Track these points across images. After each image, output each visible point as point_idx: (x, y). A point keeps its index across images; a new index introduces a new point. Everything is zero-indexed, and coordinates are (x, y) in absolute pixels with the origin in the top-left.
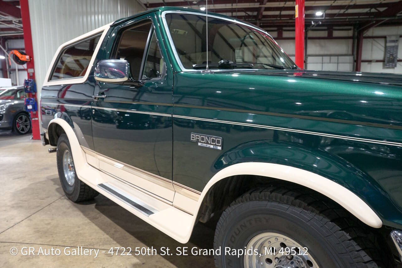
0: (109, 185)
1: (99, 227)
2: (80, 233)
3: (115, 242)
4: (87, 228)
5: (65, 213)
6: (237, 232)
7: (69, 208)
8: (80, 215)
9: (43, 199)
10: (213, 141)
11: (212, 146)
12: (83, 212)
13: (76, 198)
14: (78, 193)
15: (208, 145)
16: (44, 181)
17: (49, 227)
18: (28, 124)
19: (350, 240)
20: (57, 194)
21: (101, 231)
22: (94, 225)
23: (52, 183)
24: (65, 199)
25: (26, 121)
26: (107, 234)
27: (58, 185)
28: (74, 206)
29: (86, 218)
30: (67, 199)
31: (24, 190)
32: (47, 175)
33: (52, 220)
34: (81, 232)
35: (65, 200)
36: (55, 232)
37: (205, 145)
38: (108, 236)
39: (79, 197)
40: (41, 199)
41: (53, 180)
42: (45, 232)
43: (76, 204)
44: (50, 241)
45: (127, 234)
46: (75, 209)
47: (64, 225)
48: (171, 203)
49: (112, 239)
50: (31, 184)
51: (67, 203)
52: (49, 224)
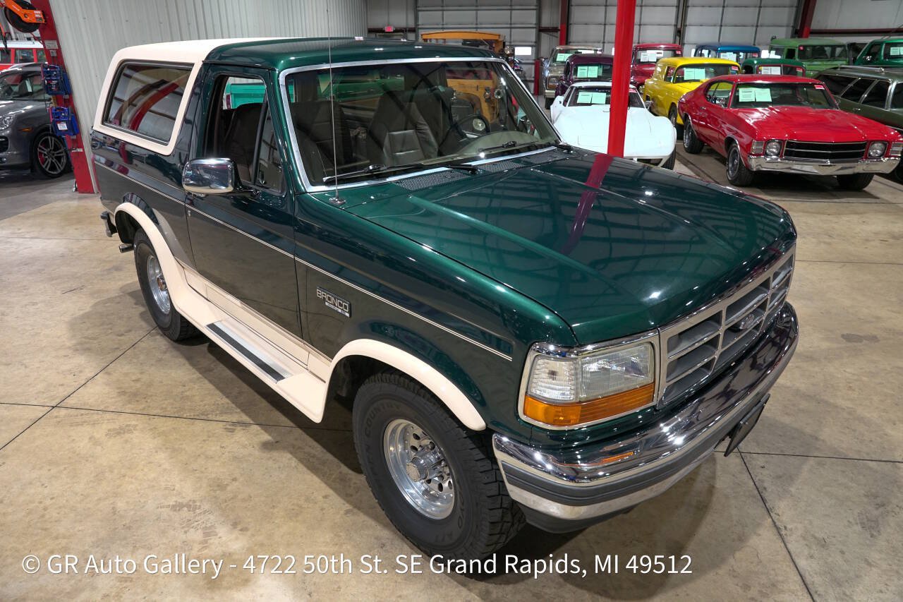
0: (224, 326)
1: (215, 385)
2: (187, 396)
3: (239, 410)
4: (196, 387)
5: (160, 360)
6: (373, 415)
7: (165, 353)
8: (184, 365)
9: (122, 335)
10: (341, 305)
11: (340, 311)
12: (190, 359)
13: (177, 336)
14: (179, 329)
15: (336, 308)
16: (116, 297)
17: (138, 385)
18: (61, 155)
19: (465, 438)
20: (143, 324)
21: (218, 392)
22: (206, 381)
23: (133, 301)
24: (158, 334)
25: (56, 148)
26: (227, 397)
27: (143, 306)
28: (174, 347)
29: (194, 370)
30: (161, 335)
31: (86, 317)
32: (120, 284)
33: (142, 373)
34: (188, 393)
35: (158, 337)
36: (149, 394)
37: (332, 307)
38: (227, 400)
39: (180, 335)
40: (118, 335)
41: (132, 294)
42: (135, 395)
43: (176, 344)
44: (144, 409)
45: (258, 397)
46: (175, 353)
47: (162, 382)
48: (305, 366)
49: (234, 406)
50: (96, 304)
51: (161, 342)
52: (138, 380)
